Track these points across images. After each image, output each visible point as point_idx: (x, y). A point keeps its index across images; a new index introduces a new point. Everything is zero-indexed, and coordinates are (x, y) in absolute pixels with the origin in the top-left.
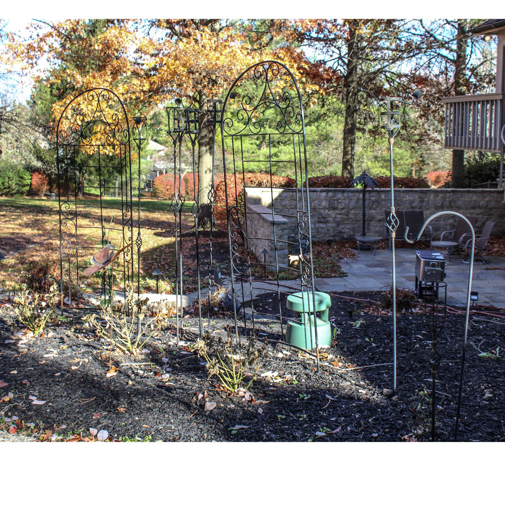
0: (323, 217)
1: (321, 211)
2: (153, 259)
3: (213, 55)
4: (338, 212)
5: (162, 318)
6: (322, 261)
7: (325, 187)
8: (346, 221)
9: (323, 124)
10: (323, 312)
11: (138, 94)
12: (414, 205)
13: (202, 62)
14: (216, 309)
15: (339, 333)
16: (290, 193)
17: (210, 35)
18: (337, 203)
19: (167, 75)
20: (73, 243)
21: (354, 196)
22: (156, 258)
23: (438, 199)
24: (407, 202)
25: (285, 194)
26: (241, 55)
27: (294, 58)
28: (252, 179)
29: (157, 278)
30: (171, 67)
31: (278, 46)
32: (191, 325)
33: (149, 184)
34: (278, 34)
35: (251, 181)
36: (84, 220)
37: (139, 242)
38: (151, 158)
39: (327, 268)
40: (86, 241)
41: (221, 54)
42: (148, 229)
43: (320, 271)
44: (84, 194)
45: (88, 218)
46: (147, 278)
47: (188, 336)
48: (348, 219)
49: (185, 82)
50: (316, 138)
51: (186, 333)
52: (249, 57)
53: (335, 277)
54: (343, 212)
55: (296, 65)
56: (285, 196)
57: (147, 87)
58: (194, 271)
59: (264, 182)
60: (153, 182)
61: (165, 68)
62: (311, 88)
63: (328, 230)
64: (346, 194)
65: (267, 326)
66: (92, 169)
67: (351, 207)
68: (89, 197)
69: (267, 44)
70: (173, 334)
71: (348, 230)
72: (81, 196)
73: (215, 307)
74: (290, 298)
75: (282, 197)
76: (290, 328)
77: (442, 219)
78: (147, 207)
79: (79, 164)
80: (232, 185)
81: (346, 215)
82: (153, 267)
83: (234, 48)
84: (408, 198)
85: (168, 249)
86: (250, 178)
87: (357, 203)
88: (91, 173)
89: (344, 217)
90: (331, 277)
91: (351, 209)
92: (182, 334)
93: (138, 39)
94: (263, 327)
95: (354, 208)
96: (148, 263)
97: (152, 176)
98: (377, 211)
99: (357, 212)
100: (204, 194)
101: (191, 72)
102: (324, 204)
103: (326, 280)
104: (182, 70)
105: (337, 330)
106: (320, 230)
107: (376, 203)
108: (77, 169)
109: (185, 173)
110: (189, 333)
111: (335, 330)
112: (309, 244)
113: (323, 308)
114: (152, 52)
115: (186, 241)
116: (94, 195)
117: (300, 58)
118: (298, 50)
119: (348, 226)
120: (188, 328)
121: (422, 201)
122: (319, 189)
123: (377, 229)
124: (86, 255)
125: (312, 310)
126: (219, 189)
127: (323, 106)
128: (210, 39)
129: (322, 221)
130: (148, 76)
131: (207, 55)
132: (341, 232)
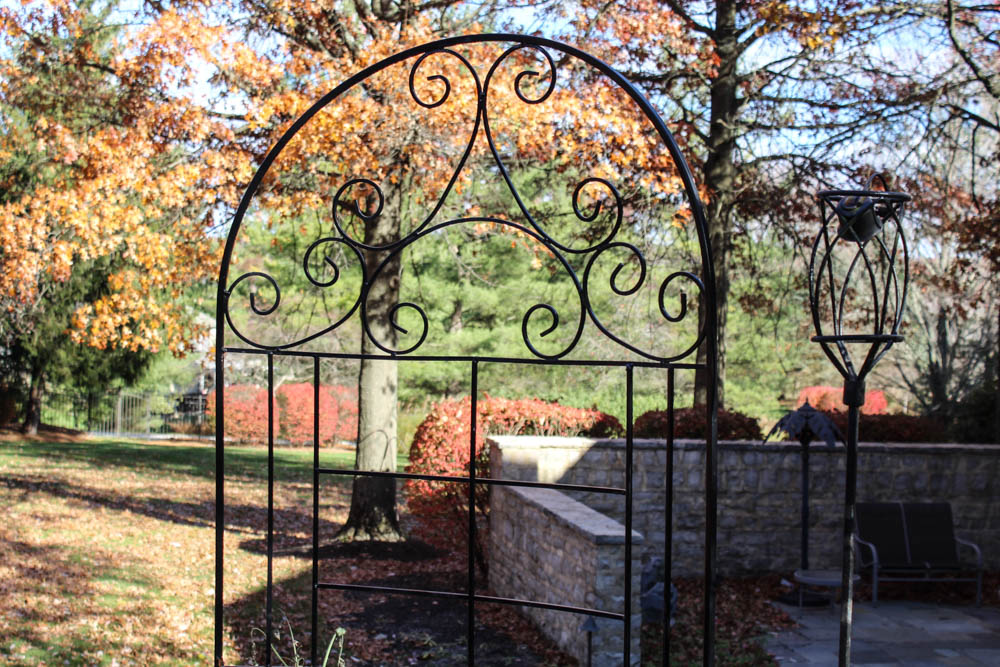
0: (691, 515)
1: (685, 499)
4: (728, 501)
8: (748, 524)
12: (918, 485)
16: (609, 452)
18: (728, 480)
20: (32, 572)
21: (768, 462)
23: (978, 470)
24: (902, 478)
25: (597, 455)
28: (509, 413)
35: (507, 420)
36: (54, 500)
40: (65, 567)
44: (42, 428)
45: (64, 495)
48: (755, 520)
54: (741, 501)
56: (595, 458)
59: (542, 422)
64: (749, 458)
66: (66, 370)
67: (761, 490)
68: (53, 435)
71: (752, 550)
72: (33, 431)
75: (589, 462)
77: (988, 523)
79: (34, 358)
80: (460, 430)
81: (749, 511)
84: (903, 468)
85: (290, 597)
86: (503, 412)
87: (776, 480)
88: (61, 379)
89: (746, 515)
91: (762, 496)
95: (769, 492)
98: (827, 502)
99: (778, 503)
100: (374, 446)
106: (684, 547)
107: (824, 480)
108: (27, 371)
109: (279, 384)
115: (331, 569)
116: (62, 430)
119: (754, 540)
121: (937, 477)
123: (827, 547)
124: (74, 615)
126: (426, 437)
129: (689, 524)
132: (737, 555)
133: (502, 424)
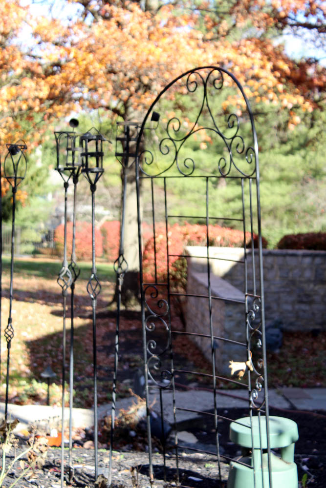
0: (305, 295)
1: (303, 285)
2: (46, 351)
3: (146, 47)
5: (38, 451)
6: (302, 362)
7: (309, 248)
9: (312, 154)
10: (285, 448)
11: (30, 102)
13: (128, 56)
14: (133, 433)
15: (313, 481)
17: (142, 17)
19: (75, 75)
22: (51, 351)
26: (188, 48)
27: (267, 54)
28: (200, 234)
29: (49, 381)
30: (81, 63)
31: (245, 35)
32: (86, 461)
33: (48, 237)
34: (245, 18)
35: (198, 238)
37: (10, 333)
38: (54, 196)
39: (310, 373)
41: (157, 46)
42: (42, 304)
43: (299, 377)
46: (34, 382)
47: (80, 479)
49: (101, 86)
50: (302, 173)
51: (77, 473)
52: (199, 52)
53: (321, 387)
55: (269, 65)
57: (44, 93)
58: (107, 371)
60: (54, 233)
61: (73, 65)
62: (291, 99)
63: (313, 314)
65: (202, 466)
69: (228, 33)
70: (57, 476)
73: (132, 430)
74: (234, 426)
76: (234, 472)
78: (44, 271)
82: (45, 363)
83: (175, 37)
86: (196, 233)
90: (315, 387)
92: (70, 475)
93: (34, 18)
94: (195, 468)
96: (38, 358)
97: (53, 224)
101: (112, 72)
102: (308, 274)
103: (307, 391)
104: (98, 68)
105: (309, 477)
106: (301, 313)
109: (103, 221)
110: (81, 475)
111: (305, 476)
112: (262, 346)
113: (285, 442)
114: (55, 38)
117: (278, 54)
118: (276, 43)
120: (80, 466)
122: (300, 252)
125: (265, 446)
127: (312, 126)
128: (140, 23)
129: (305, 300)
130: (48, 74)
131: (135, 46)
133: (195, 240)
